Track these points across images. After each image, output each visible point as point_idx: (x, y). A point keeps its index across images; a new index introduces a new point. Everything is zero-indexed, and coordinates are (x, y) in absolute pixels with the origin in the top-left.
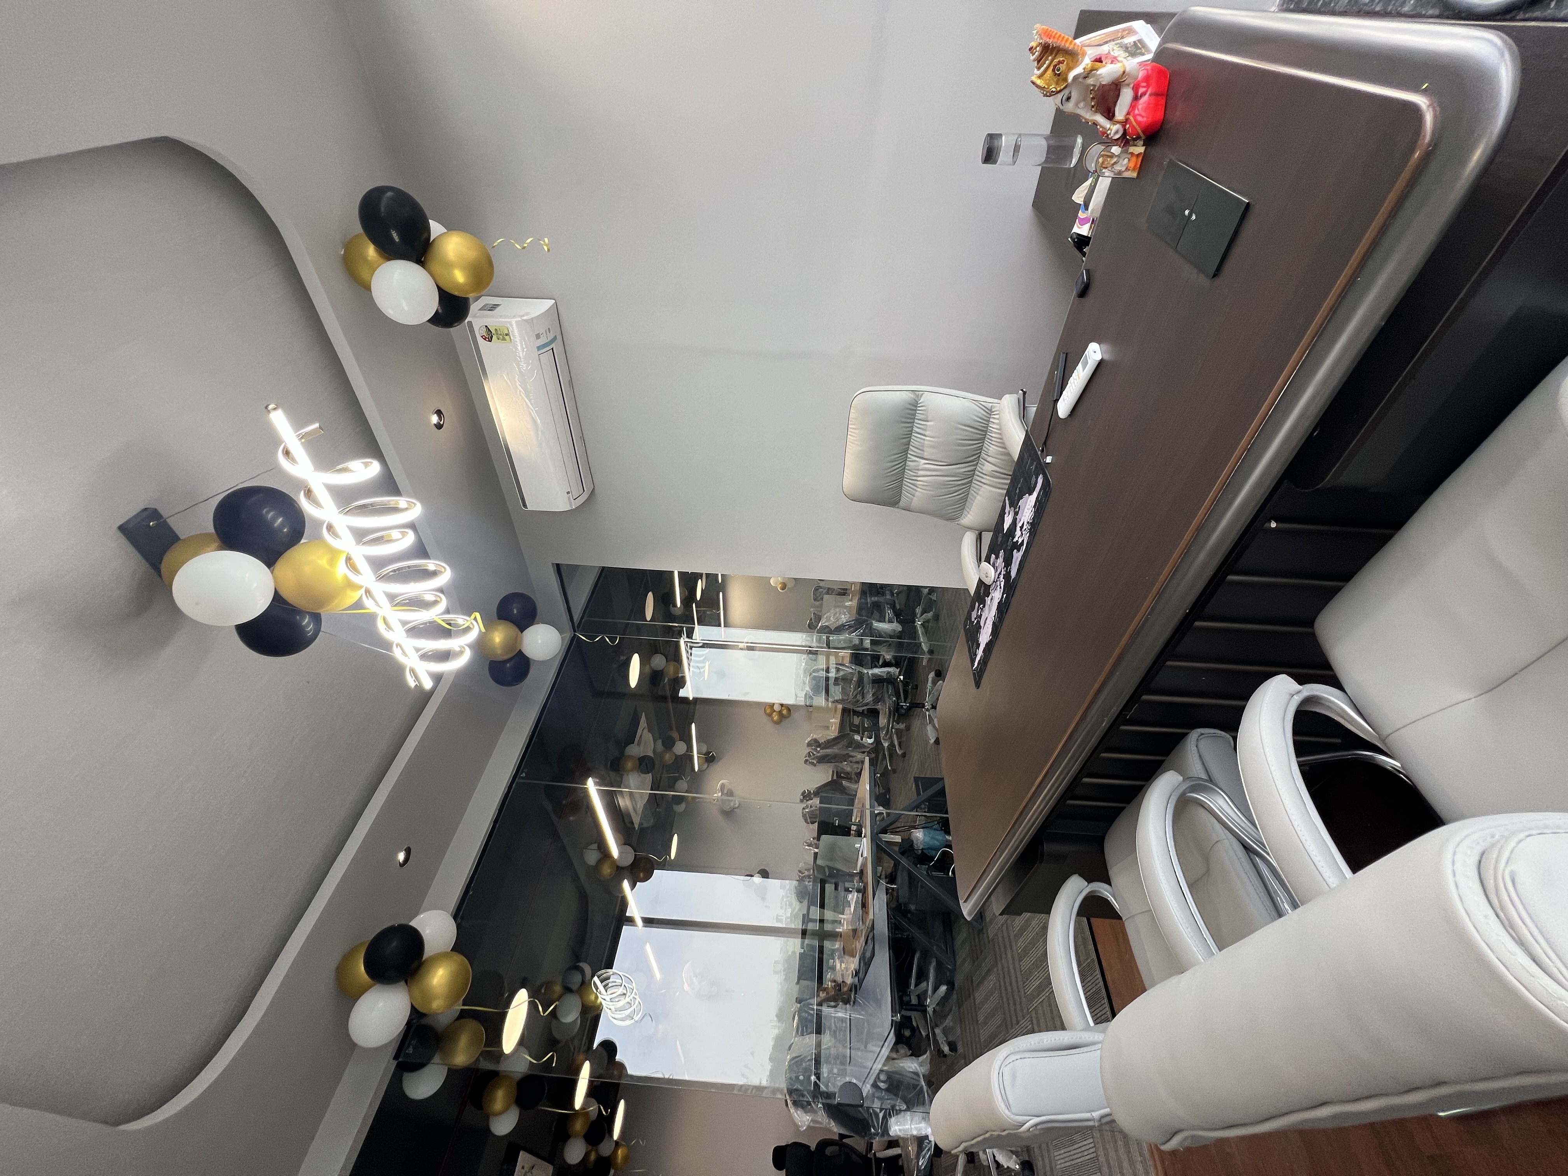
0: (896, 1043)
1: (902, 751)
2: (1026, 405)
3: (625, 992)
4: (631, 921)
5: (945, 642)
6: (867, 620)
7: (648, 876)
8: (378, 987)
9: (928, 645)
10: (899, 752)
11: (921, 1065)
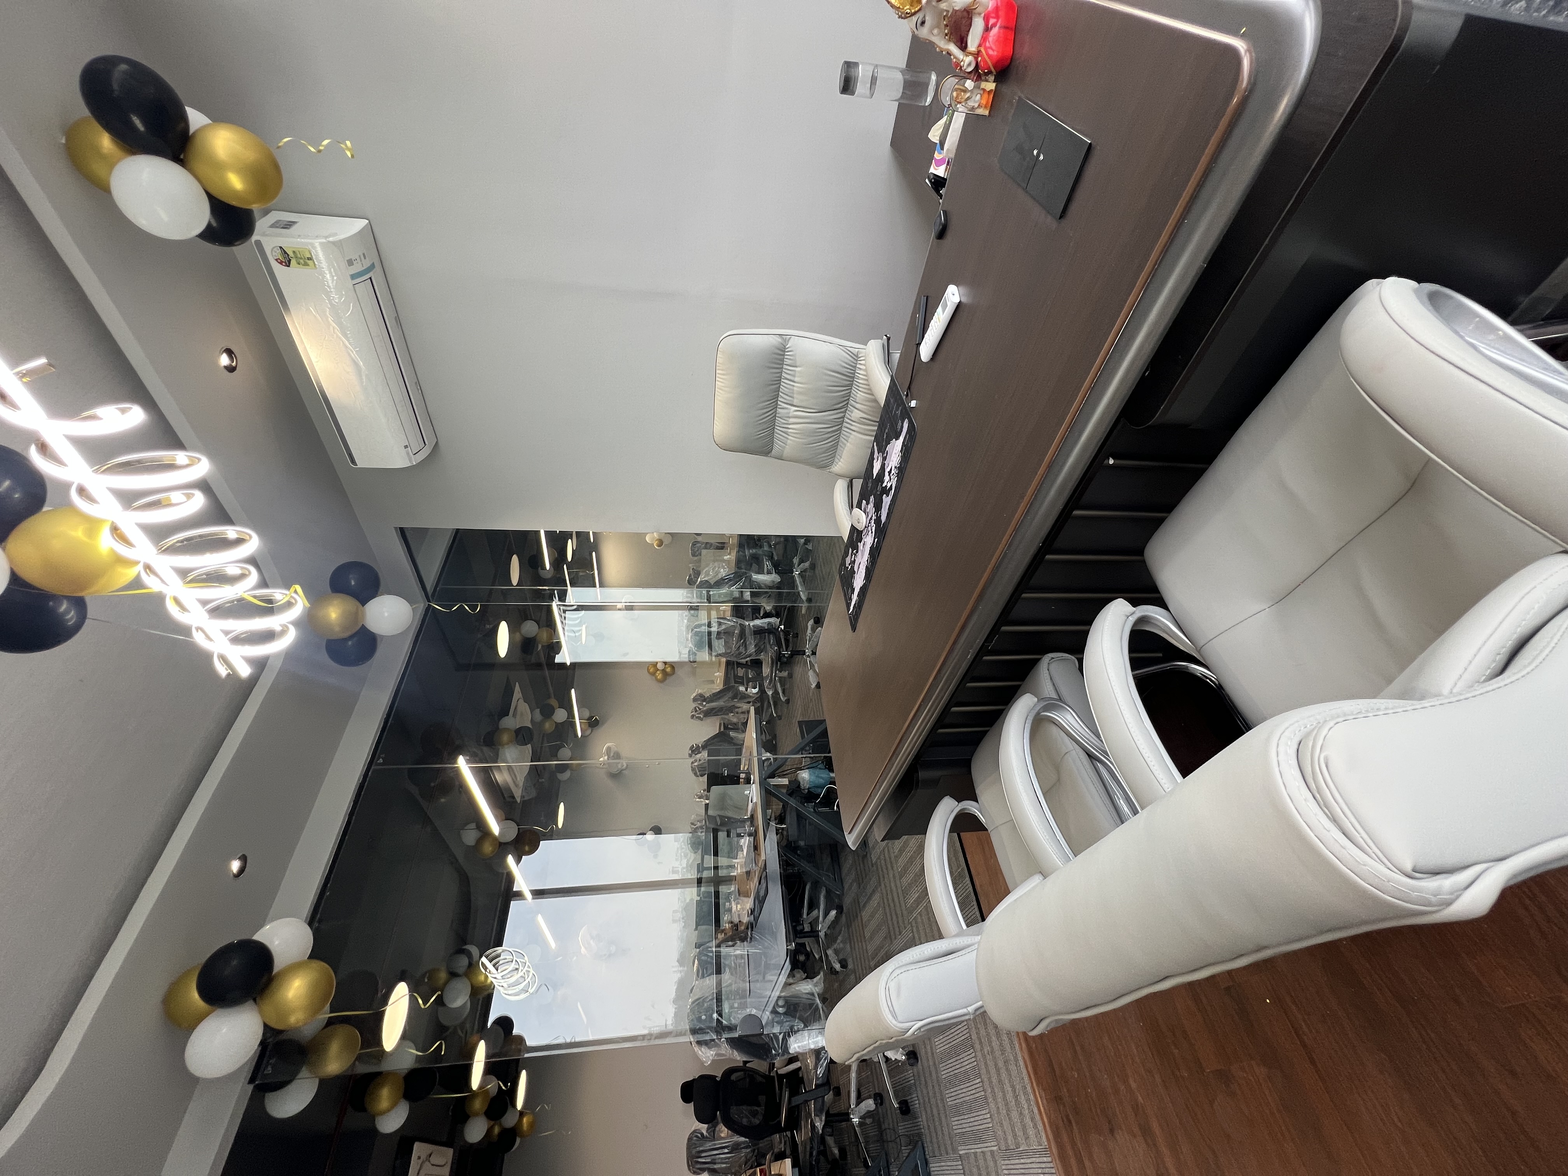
0: (792, 970)
1: (786, 698)
2: (890, 351)
3: (517, 967)
4: (519, 895)
5: (822, 590)
6: (746, 573)
7: (534, 848)
8: (219, 1012)
9: (806, 594)
10: (783, 699)
11: (815, 985)
